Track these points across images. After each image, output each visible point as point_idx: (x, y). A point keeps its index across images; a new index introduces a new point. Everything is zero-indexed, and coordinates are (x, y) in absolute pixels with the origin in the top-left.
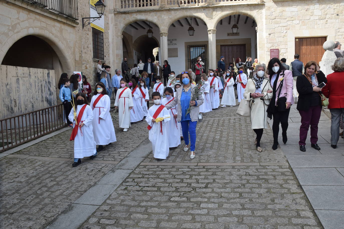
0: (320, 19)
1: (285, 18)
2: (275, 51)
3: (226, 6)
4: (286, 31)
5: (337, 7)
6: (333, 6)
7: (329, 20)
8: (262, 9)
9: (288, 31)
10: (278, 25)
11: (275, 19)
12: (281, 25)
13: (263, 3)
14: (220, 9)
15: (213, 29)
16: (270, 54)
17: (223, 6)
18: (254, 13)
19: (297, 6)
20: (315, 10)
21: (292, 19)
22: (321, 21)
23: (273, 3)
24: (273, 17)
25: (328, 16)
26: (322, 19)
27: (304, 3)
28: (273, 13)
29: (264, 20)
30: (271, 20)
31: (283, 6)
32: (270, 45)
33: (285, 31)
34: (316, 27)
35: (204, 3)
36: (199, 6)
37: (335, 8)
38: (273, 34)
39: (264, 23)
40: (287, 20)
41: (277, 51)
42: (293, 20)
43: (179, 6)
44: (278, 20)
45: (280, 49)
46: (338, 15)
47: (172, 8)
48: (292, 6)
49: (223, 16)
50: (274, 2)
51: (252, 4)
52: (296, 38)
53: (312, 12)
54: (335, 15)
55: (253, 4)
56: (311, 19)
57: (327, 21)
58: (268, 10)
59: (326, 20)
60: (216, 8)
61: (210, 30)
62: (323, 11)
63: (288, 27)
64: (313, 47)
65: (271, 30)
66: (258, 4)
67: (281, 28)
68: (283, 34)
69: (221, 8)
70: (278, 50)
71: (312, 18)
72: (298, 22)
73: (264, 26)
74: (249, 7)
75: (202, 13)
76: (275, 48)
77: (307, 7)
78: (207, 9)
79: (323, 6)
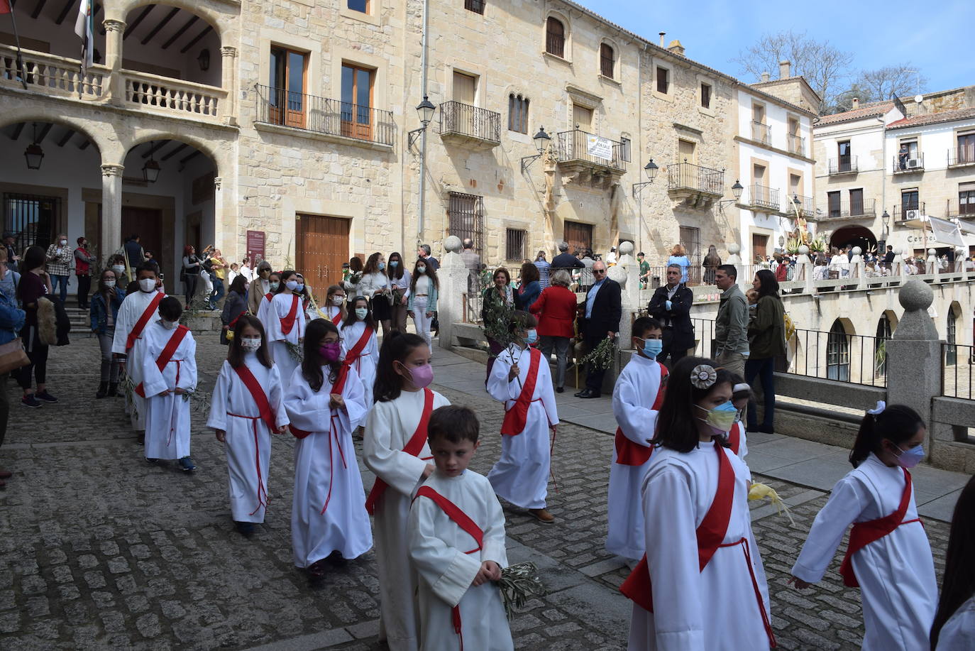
0: (340, 183)
1: (278, 168)
2: (256, 235)
3: (153, 116)
4: (280, 196)
5: (367, 166)
6: (360, 162)
7: (354, 187)
8: (232, 139)
9: (283, 196)
10: (262, 181)
11: (258, 166)
12: (269, 181)
13: (236, 127)
14: (137, 120)
15: (117, 165)
16: (246, 240)
17: (147, 114)
18: (215, 146)
19: (301, 148)
20: (331, 163)
21: (291, 173)
22: (343, 186)
23: (256, 132)
24: (254, 162)
25: (353, 180)
26: (343, 184)
27: (313, 145)
28: (255, 154)
29: (236, 166)
30: (250, 168)
31: (274, 142)
32: (246, 222)
33: (277, 197)
34: (333, 198)
35: (94, 96)
36: (80, 101)
37: (364, 166)
38: (254, 199)
39: (236, 173)
40: (282, 172)
41: (262, 237)
42: (292, 176)
43: (26, 88)
44: (265, 170)
45: (266, 233)
46: (368, 180)
47: (6, 88)
48: (292, 146)
49: (144, 138)
50: (257, 130)
51: (212, 126)
52: (297, 214)
53: (327, 167)
54: (364, 179)
55: (216, 126)
56: (325, 179)
57: (351, 188)
58: (245, 145)
59: (350, 186)
60: (129, 116)
61: (110, 167)
62: (345, 167)
63: (283, 188)
64: (326, 237)
65: (250, 188)
66: (226, 127)
67: (269, 187)
68: (274, 202)
69: (140, 118)
70: (263, 233)
71: (327, 178)
72: (302, 180)
73: (236, 179)
74: (205, 129)
75: (91, 119)
76: (256, 230)
77: (318, 154)
78: (105, 113)
79: (346, 158)
